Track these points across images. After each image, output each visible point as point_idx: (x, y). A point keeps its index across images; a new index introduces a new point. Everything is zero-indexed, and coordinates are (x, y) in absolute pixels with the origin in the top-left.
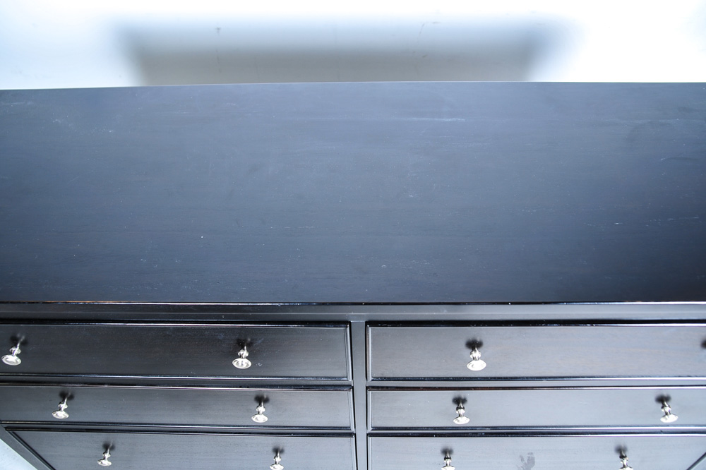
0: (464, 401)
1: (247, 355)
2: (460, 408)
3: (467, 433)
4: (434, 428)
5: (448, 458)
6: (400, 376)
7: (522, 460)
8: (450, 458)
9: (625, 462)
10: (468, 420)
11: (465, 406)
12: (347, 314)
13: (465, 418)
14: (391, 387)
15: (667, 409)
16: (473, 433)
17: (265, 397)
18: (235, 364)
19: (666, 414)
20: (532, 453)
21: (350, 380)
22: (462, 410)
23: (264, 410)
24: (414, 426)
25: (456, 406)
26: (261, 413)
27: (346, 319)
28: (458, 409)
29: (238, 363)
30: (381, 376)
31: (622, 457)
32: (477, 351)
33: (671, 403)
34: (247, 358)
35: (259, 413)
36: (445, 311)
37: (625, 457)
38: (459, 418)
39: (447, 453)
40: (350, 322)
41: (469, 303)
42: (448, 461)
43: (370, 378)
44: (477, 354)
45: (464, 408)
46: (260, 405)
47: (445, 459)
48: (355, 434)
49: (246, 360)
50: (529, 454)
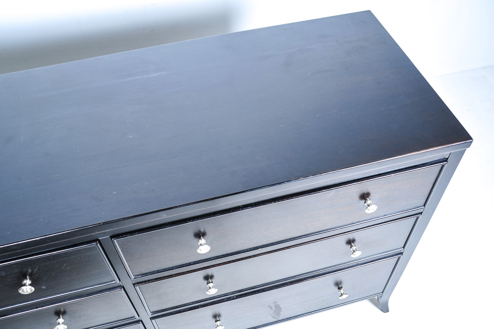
0: (212, 277)
1: (30, 282)
2: (210, 283)
3: (223, 299)
4: (197, 302)
5: (218, 321)
6: (154, 270)
7: (271, 308)
8: (219, 320)
9: (342, 291)
10: (217, 290)
11: (213, 280)
12: (93, 234)
13: (213, 289)
14: (151, 280)
15: (354, 248)
16: (227, 298)
17: (62, 310)
18: (21, 292)
19: (354, 251)
20: (276, 302)
21: (118, 282)
22: (211, 283)
23: (63, 321)
24: (182, 304)
25: (206, 282)
26: (61, 323)
27: (94, 238)
28: (208, 283)
29: (23, 291)
30: (140, 273)
31: (339, 288)
32: (203, 239)
33: (356, 243)
34: (30, 285)
35: (59, 324)
36: (165, 215)
37: (342, 288)
38: (210, 290)
39: (216, 317)
40: (99, 240)
41: (180, 206)
42: (218, 323)
43: (133, 277)
44: (202, 241)
45: (212, 282)
46: (59, 317)
47: (216, 321)
48: (141, 321)
49: (30, 287)
50: (274, 303)
